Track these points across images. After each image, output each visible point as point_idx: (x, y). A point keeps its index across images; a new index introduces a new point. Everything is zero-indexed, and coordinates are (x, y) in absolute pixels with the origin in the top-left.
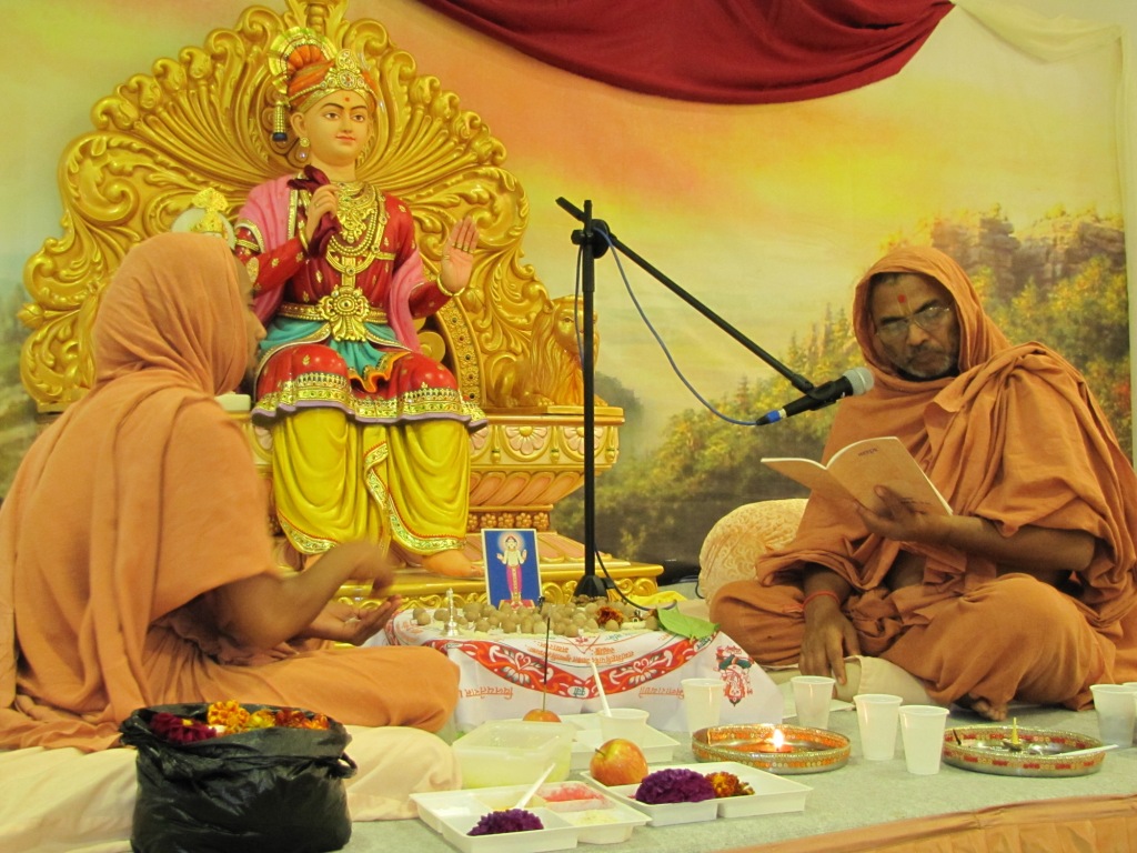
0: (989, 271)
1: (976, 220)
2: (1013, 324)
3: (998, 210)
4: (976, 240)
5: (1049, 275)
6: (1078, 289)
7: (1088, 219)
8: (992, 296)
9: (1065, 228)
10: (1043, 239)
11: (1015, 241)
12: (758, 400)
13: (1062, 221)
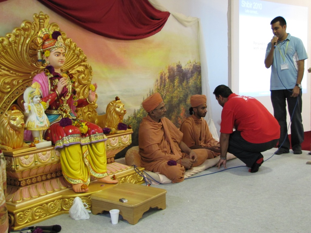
0: (178, 77)
1: (175, 66)
2: (183, 89)
3: (179, 62)
4: (176, 70)
5: (188, 77)
6: (193, 80)
7: (194, 63)
8: (179, 83)
9: (191, 66)
10: (187, 69)
11: (182, 70)
12: (137, 115)
13: (190, 64)
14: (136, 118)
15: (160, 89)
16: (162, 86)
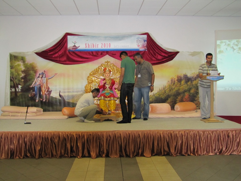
0: (184, 80)
1: (183, 75)
2: (187, 86)
3: (186, 73)
4: (183, 77)
5: (193, 80)
6: (197, 81)
9: (195, 75)
10: (192, 76)
11: (188, 77)
12: (155, 95)
13: (194, 74)
14: (154, 96)
15: (171, 85)
16: (172, 84)
